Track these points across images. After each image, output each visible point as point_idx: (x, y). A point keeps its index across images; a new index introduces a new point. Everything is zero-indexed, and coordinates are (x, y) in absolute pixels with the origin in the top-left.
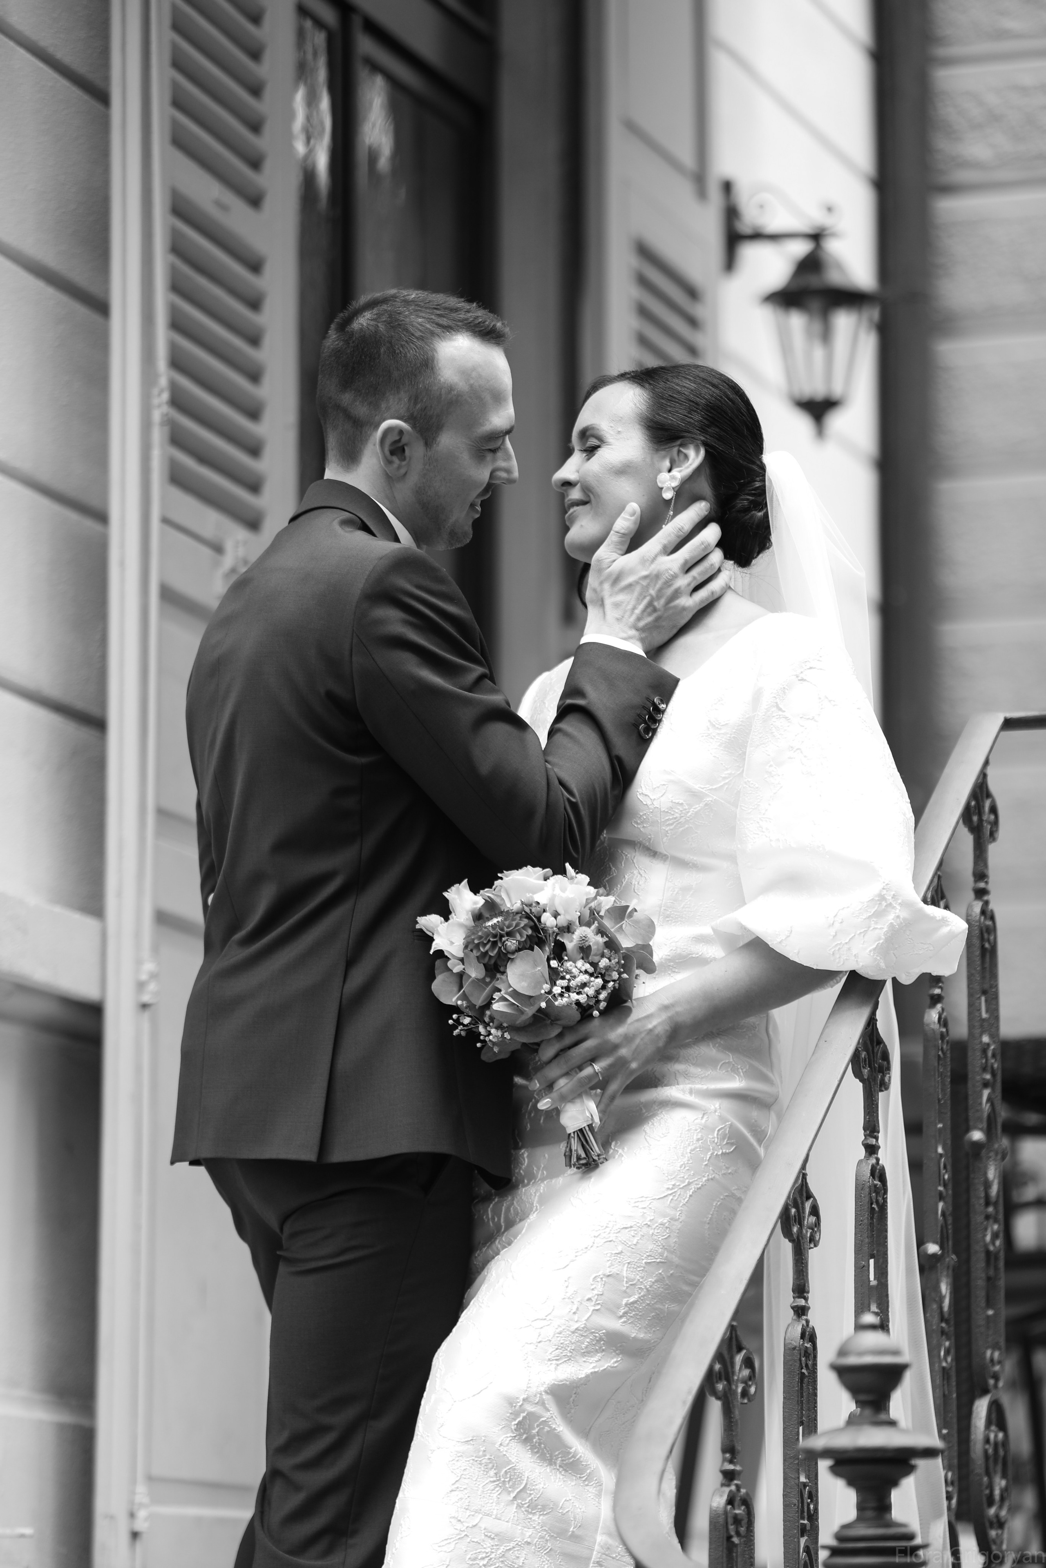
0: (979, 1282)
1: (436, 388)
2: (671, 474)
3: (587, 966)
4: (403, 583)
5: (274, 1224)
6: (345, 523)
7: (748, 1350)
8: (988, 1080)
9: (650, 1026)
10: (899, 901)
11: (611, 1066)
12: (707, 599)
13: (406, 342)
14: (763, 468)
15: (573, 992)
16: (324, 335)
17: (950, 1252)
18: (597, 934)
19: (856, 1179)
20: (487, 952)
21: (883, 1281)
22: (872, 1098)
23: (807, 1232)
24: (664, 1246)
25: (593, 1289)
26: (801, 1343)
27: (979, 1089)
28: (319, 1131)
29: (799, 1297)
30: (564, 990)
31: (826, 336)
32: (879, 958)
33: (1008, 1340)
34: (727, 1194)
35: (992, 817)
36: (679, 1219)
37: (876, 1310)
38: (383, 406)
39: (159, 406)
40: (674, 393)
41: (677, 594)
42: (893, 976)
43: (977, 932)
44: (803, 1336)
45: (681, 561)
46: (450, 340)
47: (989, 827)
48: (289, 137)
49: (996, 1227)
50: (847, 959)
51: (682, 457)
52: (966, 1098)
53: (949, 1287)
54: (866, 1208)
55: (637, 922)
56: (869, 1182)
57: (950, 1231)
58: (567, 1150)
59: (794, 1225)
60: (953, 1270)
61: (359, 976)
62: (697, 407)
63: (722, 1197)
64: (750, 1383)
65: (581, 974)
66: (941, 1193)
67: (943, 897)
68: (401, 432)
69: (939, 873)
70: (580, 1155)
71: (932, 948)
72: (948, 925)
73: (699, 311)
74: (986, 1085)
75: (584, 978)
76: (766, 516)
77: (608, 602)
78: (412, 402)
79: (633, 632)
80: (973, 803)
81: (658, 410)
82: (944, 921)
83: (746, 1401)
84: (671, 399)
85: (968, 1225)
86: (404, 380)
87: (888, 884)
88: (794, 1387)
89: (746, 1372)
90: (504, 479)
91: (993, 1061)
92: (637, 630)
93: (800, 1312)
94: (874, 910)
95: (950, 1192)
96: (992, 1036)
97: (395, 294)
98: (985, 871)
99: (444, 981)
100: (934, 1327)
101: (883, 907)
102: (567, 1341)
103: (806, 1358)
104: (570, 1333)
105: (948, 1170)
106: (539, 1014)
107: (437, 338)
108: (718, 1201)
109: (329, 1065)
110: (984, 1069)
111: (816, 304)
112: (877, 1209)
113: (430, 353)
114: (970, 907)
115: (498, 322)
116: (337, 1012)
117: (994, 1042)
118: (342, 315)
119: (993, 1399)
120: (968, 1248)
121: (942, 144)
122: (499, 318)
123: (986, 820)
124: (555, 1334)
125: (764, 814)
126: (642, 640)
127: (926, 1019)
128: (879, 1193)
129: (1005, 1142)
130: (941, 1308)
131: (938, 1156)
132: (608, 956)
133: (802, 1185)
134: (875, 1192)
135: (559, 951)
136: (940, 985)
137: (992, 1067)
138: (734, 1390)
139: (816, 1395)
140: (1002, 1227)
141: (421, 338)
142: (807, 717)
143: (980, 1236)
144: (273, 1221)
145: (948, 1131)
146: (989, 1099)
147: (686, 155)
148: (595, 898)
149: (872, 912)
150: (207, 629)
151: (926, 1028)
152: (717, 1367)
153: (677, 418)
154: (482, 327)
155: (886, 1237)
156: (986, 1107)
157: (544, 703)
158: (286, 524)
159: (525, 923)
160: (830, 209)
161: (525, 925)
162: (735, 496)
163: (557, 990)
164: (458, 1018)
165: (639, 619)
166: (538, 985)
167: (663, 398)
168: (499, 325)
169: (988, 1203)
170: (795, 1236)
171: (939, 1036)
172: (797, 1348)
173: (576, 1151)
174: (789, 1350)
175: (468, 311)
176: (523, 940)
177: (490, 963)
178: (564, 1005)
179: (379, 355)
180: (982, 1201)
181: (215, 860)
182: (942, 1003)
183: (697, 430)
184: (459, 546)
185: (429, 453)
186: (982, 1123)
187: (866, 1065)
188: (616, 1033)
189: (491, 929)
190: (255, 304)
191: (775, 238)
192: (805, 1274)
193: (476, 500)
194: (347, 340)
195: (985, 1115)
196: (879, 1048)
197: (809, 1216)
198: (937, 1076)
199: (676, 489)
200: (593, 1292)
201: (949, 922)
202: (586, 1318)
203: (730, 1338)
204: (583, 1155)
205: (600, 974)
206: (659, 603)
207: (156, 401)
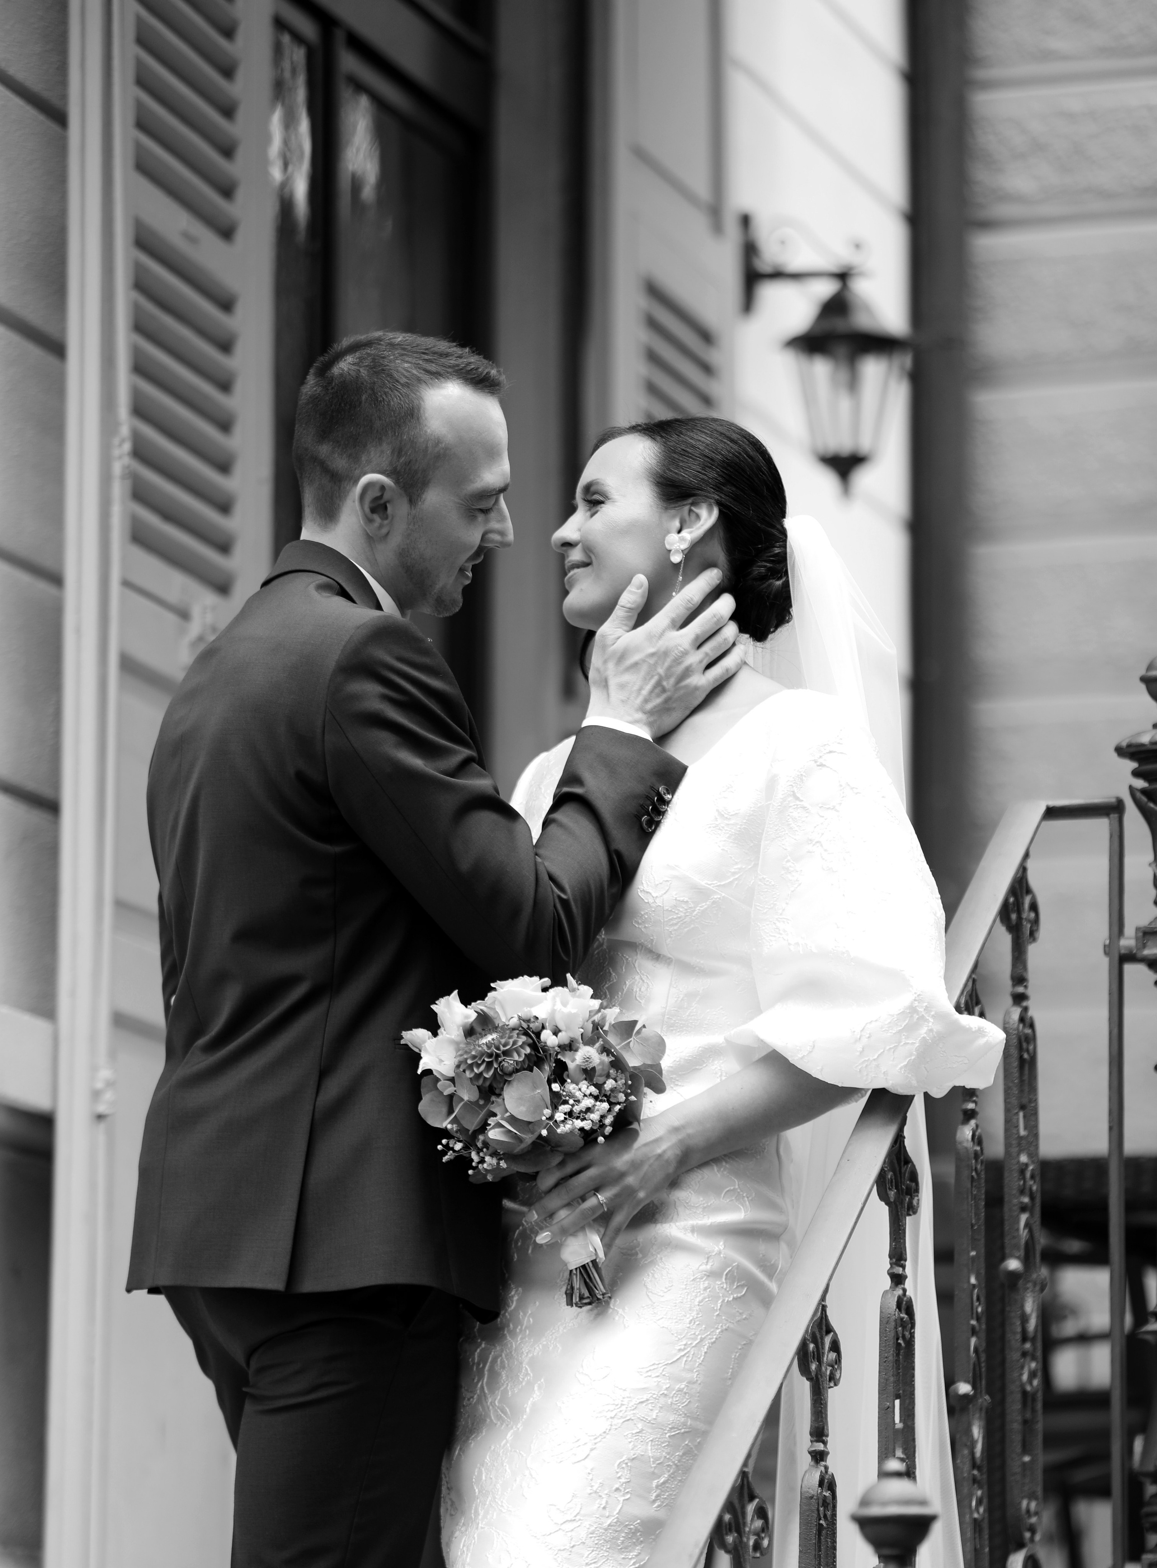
0: (1015, 1425)
1: (423, 440)
2: (680, 535)
3: (593, 1090)
4: (382, 654)
5: (240, 1358)
6: (322, 587)
7: (761, 1499)
8: (1026, 1204)
9: (659, 1151)
10: (933, 1013)
11: (617, 1196)
12: (721, 677)
13: (390, 388)
14: (784, 533)
15: (577, 1119)
16: (302, 381)
17: (984, 1392)
18: (602, 1053)
19: (881, 1312)
20: (481, 1073)
21: (909, 1423)
22: (899, 1222)
23: (826, 1369)
24: (686, 1414)
25: (619, 1478)
26: (819, 1491)
27: (1016, 1213)
28: (288, 1257)
29: (817, 1441)
30: (567, 1117)
31: (853, 384)
32: (910, 1076)
33: (1046, 1489)
34: (745, 1342)
35: (1032, 915)
36: (697, 1380)
37: (902, 1456)
38: (363, 459)
39: (120, 457)
40: (687, 447)
41: (687, 672)
42: (925, 1091)
43: (1015, 1041)
44: (821, 1484)
45: (692, 636)
46: (439, 387)
47: (1029, 926)
48: (265, 162)
49: (1033, 1365)
50: (875, 1077)
51: (693, 516)
52: (1002, 1223)
53: (982, 1431)
54: (891, 1343)
55: (646, 1040)
56: (895, 1314)
57: (983, 1370)
58: (569, 1288)
59: (812, 1362)
60: (987, 1412)
61: (333, 1088)
62: (713, 463)
63: (740, 1347)
64: (763, 1535)
65: (586, 1098)
66: (973, 1328)
67: (978, 1002)
68: (383, 488)
69: (974, 976)
70: (584, 1294)
71: (966, 1061)
72: (984, 1036)
73: (714, 357)
74: (1023, 1209)
75: (588, 1102)
76: (786, 585)
77: (613, 682)
78: (396, 455)
79: (639, 716)
80: (1012, 900)
81: (670, 465)
82: (980, 1032)
83: (758, 1555)
84: (684, 453)
85: (1003, 1362)
86: (386, 431)
87: (919, 995)
88: (811, 1540)
89: (759, 1523)
90: (497, 542)
91: (1031, 1182)
92: (645, 713)
93: (819, 1457)
94: (905, 1023)
95: (984, 1326)
96: (1030, 1156)
97: (380, 337)
98: (1024, 974)
99: (432, 1100)
100: (965, 1475)
101: (915, 1020)
102: (601, 1540)
103: (824, 1507)
104: (603, 1531)
105: (982, 1303)
106: (538, 1141)
107: (424, 386)
108: (737, 1352)
109: (299, 1185)
110: (1022, 1192)
111: (842, 350)
112: (903, 1345)
113: (416, 402)
114: (1007, 1013)
115: (493, 369)
116: (308, 1126)
117: (1033, 1162)
118: (322, 359)
119: (1029, 1554)
120: (1003, 1389)
121: (981, 175)
122: (494, 365)
123: (1026, 919)
124: (587, 1535)
125: (781, 914)
126: (650, 724)
127: (959, 1136)
128: (906, 1327)
129: (1044, 1272)
130: (973, 1454)
131: (971, 1287)
132: (614, 1077)
133: (821, 1318)
134: (902, 1326)
135: (560, 1072)
136: (975, 1099)
137: (1031, 1189)
138: (745, 1543)
139: (835, 1548)
140: (1040, 1366)
141: (407, 385)
142: (828, 807)
143: (1016, 1374)
144: (239, 1356)
145: (982, 1259)
146: (1027, 1225)
147: (701, 187)
148: (599, 1011)
149: (903, 1026)
150: (171, 703)
151: (959, 1146)
152: (727, 1517)
153: (689, 474)
154: (474, 374)
155: (913, 1376)
156: (1023, 1233)
157: (540, 788)
158: (258, 588)
159: (524, 1040)
160: (858, 246)
161: (524, 1043)
162: (752, 563)
163: (559, 1116)
164: (448, 1144)
165: (646, 701)
166: (538, 1109)
167: (675, 453)
168: (494, 372)
169: (1025, 1339)
170: (813, 1374)
171: (973, 1155)
172: (815, 1497)
173: (579, 1289)
174: (807, 1499)
175: (460, 357)
176: (521, 1059)
177: (484, 1085)
178: (566, 1133)
179: (361, 403)
180: (1019, 1337)
181: (177, 958)
182: (977, 1119)
183: (711, 488)
184: (447, 615)
185: (414, 512)
186: (1019, 1251)
187: (892, 1187)
188: (622, 1161)
189: (485, 1048)
190: (226, 346)
191: (797, 277)
192: (824, 1416)
193: (467, 565)
194: (326, 386)
195: (1023, 1242)
196: (907, 1168)
197: (829, 1352)
198: (970, 1199)
199: (686, 552)
200: (620, 1480)
201: (986, 1032)
202: (617, 1511)
203: (742, 1486)
204: (587, 1294)
205: (605, 1096)
206: (668, 683)
207: (116, 452)
